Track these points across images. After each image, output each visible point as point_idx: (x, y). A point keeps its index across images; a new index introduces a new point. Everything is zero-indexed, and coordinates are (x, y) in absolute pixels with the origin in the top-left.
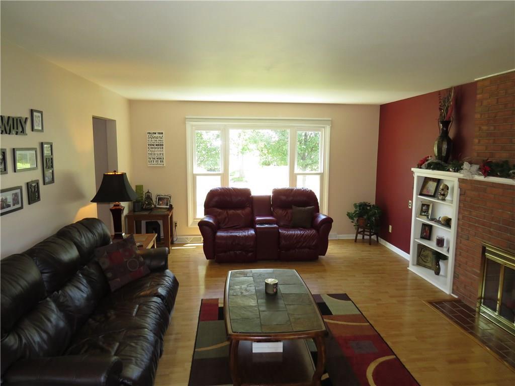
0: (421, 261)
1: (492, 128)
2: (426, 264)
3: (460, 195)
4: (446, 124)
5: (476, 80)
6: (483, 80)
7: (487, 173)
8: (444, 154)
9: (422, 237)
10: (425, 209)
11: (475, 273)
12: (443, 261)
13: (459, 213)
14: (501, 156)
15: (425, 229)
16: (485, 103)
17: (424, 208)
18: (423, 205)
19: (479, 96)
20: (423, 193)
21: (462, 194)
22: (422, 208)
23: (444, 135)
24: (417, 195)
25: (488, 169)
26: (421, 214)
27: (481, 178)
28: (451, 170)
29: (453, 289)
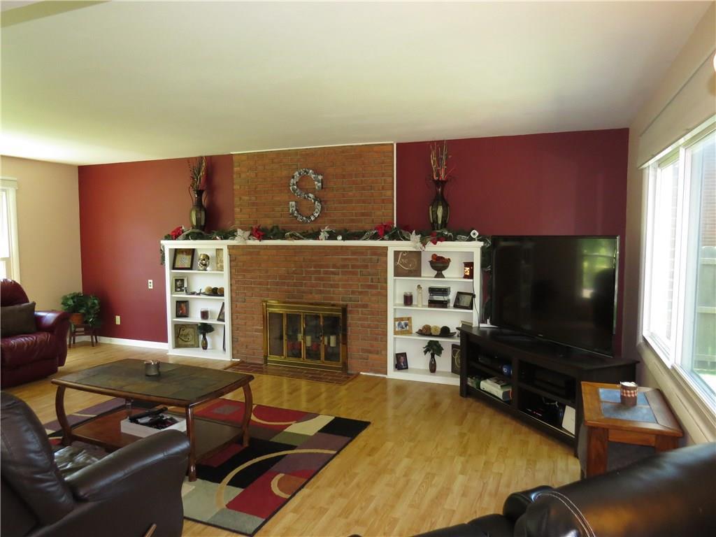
0: (180, 342)
1: (253, 198)
2: (189, 343)
3: (231, 261)
4: (200, 193)
5: (232, 153)
6: (239, 154)
7: (261, 238)
8: (203, 223)
9: (178, 316)
10: (179, 285)
11: (257, 330)
12: (209, 334)
13: (231, 279)
14: (267, 223)
15: (180, 306)
16: (243, 176)
17: (178, 283)
18: (177, 280)
19: (236, 169)
20: (176, 266)
21: (232, 260)
22: (176, 284)
23: (199, 205)
24: (170, 269)
25: (261, 233)
26: (176, 291)
27: (257, 242)
28: (218, 238)
29: (233, 354)
